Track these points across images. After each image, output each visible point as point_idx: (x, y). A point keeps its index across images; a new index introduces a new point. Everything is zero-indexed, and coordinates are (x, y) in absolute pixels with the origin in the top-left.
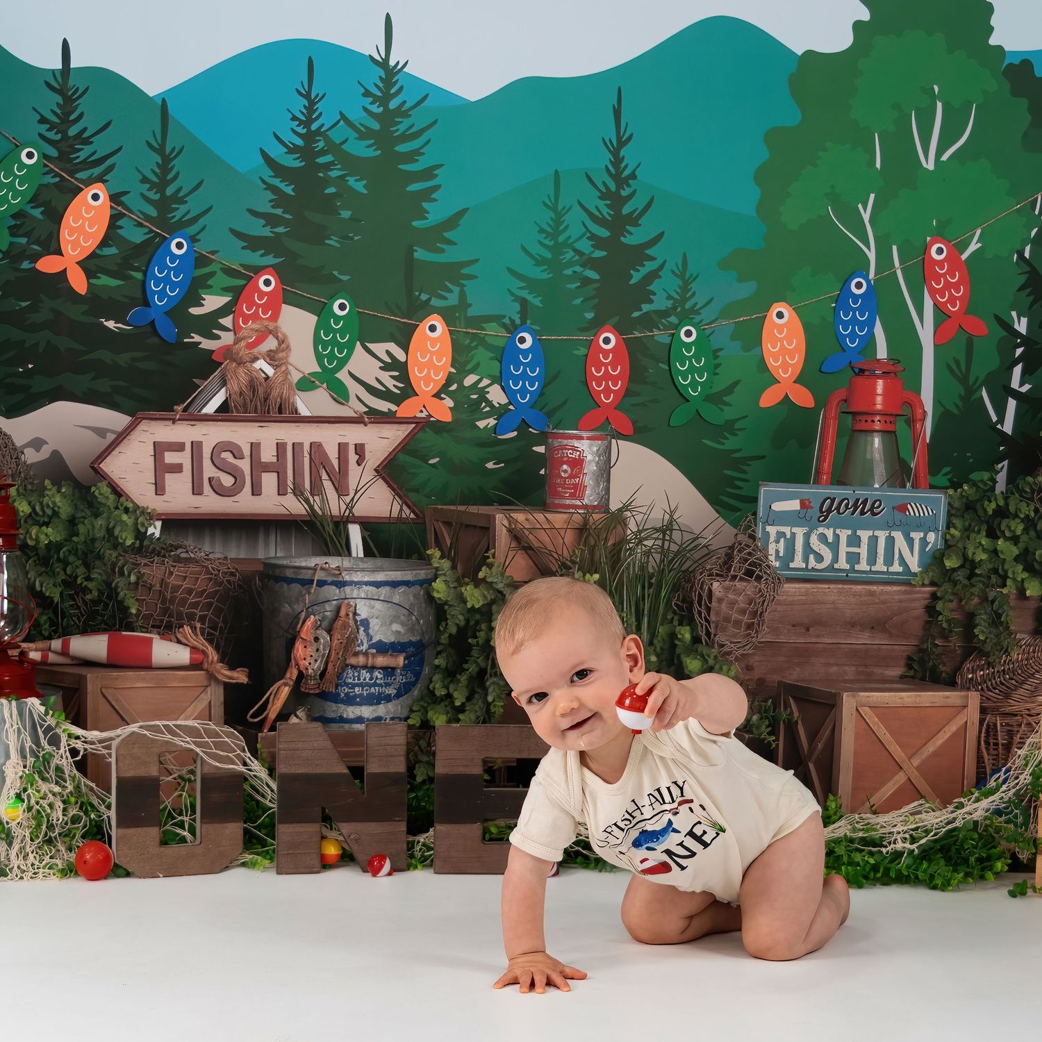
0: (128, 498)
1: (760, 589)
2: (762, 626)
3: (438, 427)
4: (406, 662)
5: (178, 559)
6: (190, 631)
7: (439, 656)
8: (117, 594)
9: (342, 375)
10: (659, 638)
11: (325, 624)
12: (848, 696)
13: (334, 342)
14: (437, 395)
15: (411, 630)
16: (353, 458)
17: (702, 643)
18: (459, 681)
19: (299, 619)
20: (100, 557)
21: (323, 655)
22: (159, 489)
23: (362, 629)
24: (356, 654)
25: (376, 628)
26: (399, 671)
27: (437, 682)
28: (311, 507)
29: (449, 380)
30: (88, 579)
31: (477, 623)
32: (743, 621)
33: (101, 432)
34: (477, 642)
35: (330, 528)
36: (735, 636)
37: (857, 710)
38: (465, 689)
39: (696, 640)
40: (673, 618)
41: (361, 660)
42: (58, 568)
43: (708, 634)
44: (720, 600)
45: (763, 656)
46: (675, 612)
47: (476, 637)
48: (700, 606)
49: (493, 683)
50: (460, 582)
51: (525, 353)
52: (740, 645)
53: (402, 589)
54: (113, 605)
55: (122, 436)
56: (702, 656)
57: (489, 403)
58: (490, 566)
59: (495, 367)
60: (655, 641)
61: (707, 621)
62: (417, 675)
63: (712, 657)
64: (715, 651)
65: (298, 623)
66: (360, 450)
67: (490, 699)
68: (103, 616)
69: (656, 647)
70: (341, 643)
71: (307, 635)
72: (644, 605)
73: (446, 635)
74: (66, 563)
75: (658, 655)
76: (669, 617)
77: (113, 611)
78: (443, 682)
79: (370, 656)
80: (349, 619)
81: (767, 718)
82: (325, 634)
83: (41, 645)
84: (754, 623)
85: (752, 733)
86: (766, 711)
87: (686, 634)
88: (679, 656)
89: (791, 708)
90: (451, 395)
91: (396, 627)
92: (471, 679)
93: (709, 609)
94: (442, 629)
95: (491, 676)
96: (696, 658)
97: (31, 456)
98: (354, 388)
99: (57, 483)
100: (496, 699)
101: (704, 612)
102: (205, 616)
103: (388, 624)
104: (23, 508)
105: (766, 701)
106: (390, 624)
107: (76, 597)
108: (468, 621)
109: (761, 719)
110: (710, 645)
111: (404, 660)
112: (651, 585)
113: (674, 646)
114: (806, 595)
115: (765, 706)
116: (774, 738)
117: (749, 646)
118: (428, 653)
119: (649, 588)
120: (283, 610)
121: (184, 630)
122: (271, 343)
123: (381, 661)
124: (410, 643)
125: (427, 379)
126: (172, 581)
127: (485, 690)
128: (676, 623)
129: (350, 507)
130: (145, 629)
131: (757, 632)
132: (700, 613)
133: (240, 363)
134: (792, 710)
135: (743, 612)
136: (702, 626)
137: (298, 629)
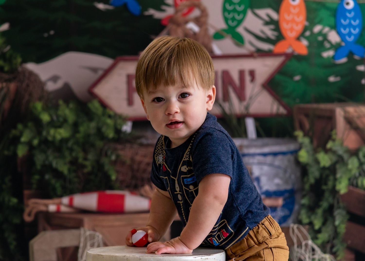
0: (111, 109)
3: (299, 58)
5: (142, 145)
7: (304, 198)
8: (104, 168)
9: (240, 30)
13: (235, 10)
14: (298, 39)
15: (286, 182)
16: (248, 78)
20: (93, 145)
22: (130, 102)
25: (265, 182)
26: (279, 209)
27: (303, 214)
28: (223, 109)
29: (305, 29)
30: (85, 159)
31: (327, 176)
33: (94, 70)
34: (328, 188)
35: (235, 122)
38: (321, 218)
42: (67, 153)
47: (327, 185)
49: (339, 213)
50: (315, 151)
51: (350, 11)
53: (280, 157)
54: (101, 175)
55: (107, 72)
57: (329, 42)
58: (334, 140)
59: (332, 21)
62: (291, 210)
66: (252, 73)
67: (337, 223)
73: (308, 185)
74: (71, 150)
83: (56, 201)
90: (307, 38)
91: (277, 181)
94: (305, 181)
95: (337, 209)
97: (51, 87)
98: (247, 37)
99: (67, 102)
100: (341, 224)
103: (272, 179)
104: (45, 118)
107: (78, 171)
108: (321, 175)
111: (283, 201)
118: (298, 196)
122: (196, 13)
123: (268, 202)
124: (286, 191)
125: (292, 30)
126: (138, 158)
127: (334, 218)
129: (247, 108)
130: (120, 189)
133: (178, 25)
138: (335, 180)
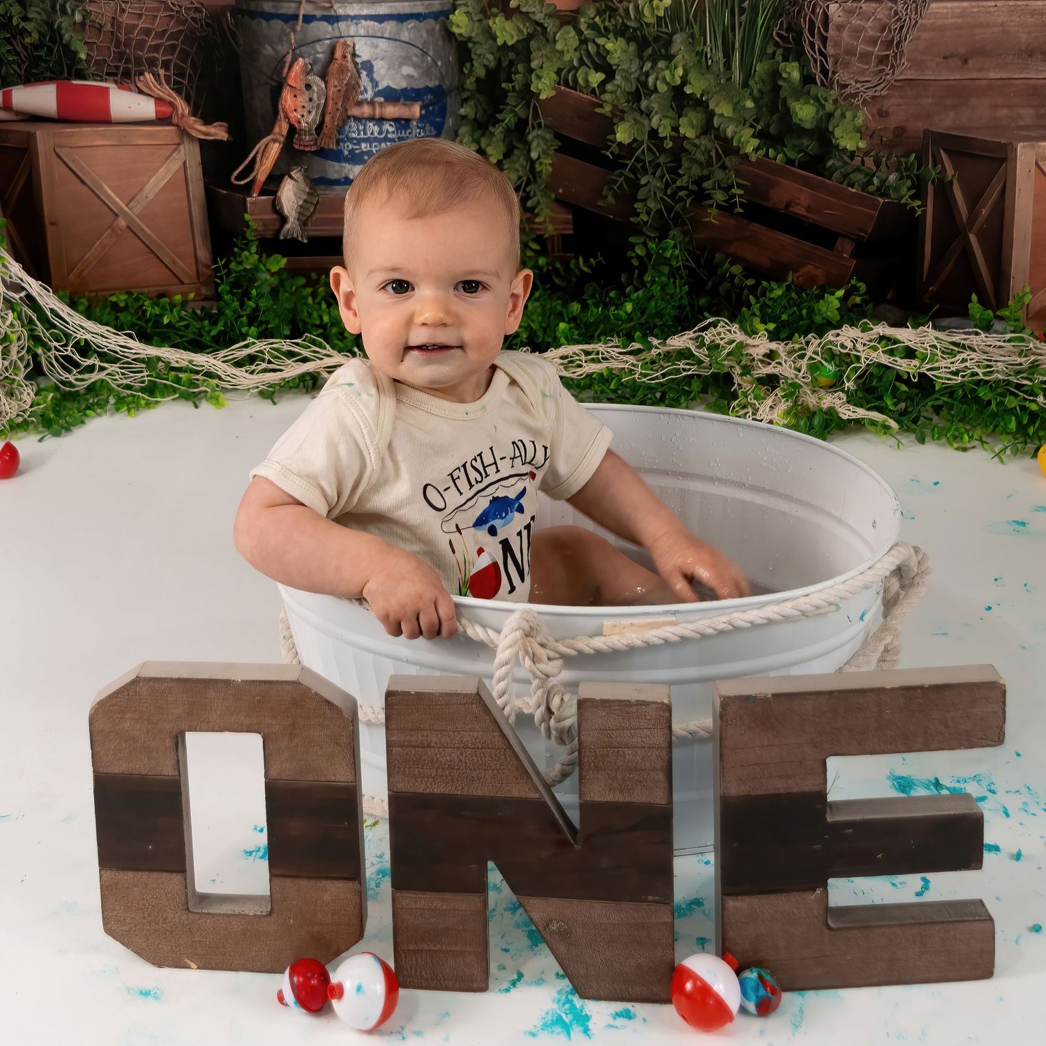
1: (896, 11)
2: (901, 59)
4: (423, 112)
6: (153, 79)
7: (465, 105)
8: (61, 37)
10: (756, 79)
11: (318, 68)
12: (1023, 147)
15: (427, 73)
17: (816, 84)
18: (492, 134)
19: (285, 62)
21: (318, 105)
23: (364, 74)
24: (359, 104)
25: (383, 71)
26: (415, 123)
27: (464, 136)
30: (25, 18)
31: (512, 64)
32: (873, 52)
34: (514, 87)
36: (862, 73)
37: (1037, 164)
38: (501, 144)
39: (808, 79)
40: (774, 53)
41: (366, 110)
43: (824, 71)
44: (840, 28)
45: (901, 98)
46: (777, 45)
47: (512, 81)
48: (813, 37)
49: (538, 136)
50: (486, 14)
52: (869, 85)
53: (412, 23)
54: (58, 49)
56: (817, 99)
60: (751, 82)
61: (821, 54)
62: (439, 128)
63: (831, 102)
64: (834, 93)
65: (283, 67)
67: (534, 156)
68: (47, 62)
69: (752, 90)
70: (339, 90)
71: (296, 82)
72: (734, 35)
73: (472, 79)
75: (755, 100)
76: (770, 51)
77: (59, 57)
78: (472, 136)
79: (377, 106)
80: (347, 62)
81: (908, 177)
82: (318, 79)
84: (888, 55)
85: (888, 196)
86: (907, 169)
87: (793, 72)
88: (785, 100)
89: (943, 163)
91: (408, 70)
92: (508, 132)
93: (824, 40)
94: (466, 72)
95: (533, 128)
96: (807, 103)
100: (542, 156)
101: (818, 44)
102: (170, 61)
103: (397, 66)
105: (907, 155)
106: (401, 65)
107: (12, 40)
108: (499, 62)
109: (901, 178)
110: (828, 85)
111: (421, 110)
112: (742, 11)
113: (777, 89)
114: (962, 16)
115: (906, 163)
116: (919, 203)
117: (882, 85)
118: (451, 101)
119: (740, 15)
120: (265, 52)
121: (146, 78)
123: (391, 111)
124: (427, 90)
127: (528, 145)
128: (779, 58)
130: (95, 77)
131: (893, 66)
132: (812, 45)
134: (944, 169)
135: (873, 41)
136: (815, 61)
137: (284, 75)
138: (531, 71)
